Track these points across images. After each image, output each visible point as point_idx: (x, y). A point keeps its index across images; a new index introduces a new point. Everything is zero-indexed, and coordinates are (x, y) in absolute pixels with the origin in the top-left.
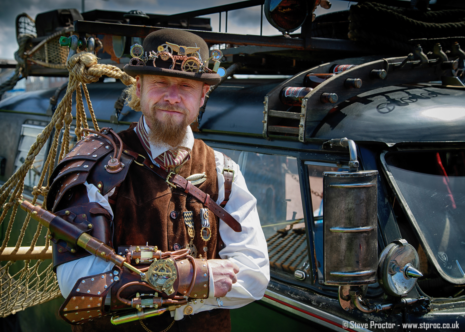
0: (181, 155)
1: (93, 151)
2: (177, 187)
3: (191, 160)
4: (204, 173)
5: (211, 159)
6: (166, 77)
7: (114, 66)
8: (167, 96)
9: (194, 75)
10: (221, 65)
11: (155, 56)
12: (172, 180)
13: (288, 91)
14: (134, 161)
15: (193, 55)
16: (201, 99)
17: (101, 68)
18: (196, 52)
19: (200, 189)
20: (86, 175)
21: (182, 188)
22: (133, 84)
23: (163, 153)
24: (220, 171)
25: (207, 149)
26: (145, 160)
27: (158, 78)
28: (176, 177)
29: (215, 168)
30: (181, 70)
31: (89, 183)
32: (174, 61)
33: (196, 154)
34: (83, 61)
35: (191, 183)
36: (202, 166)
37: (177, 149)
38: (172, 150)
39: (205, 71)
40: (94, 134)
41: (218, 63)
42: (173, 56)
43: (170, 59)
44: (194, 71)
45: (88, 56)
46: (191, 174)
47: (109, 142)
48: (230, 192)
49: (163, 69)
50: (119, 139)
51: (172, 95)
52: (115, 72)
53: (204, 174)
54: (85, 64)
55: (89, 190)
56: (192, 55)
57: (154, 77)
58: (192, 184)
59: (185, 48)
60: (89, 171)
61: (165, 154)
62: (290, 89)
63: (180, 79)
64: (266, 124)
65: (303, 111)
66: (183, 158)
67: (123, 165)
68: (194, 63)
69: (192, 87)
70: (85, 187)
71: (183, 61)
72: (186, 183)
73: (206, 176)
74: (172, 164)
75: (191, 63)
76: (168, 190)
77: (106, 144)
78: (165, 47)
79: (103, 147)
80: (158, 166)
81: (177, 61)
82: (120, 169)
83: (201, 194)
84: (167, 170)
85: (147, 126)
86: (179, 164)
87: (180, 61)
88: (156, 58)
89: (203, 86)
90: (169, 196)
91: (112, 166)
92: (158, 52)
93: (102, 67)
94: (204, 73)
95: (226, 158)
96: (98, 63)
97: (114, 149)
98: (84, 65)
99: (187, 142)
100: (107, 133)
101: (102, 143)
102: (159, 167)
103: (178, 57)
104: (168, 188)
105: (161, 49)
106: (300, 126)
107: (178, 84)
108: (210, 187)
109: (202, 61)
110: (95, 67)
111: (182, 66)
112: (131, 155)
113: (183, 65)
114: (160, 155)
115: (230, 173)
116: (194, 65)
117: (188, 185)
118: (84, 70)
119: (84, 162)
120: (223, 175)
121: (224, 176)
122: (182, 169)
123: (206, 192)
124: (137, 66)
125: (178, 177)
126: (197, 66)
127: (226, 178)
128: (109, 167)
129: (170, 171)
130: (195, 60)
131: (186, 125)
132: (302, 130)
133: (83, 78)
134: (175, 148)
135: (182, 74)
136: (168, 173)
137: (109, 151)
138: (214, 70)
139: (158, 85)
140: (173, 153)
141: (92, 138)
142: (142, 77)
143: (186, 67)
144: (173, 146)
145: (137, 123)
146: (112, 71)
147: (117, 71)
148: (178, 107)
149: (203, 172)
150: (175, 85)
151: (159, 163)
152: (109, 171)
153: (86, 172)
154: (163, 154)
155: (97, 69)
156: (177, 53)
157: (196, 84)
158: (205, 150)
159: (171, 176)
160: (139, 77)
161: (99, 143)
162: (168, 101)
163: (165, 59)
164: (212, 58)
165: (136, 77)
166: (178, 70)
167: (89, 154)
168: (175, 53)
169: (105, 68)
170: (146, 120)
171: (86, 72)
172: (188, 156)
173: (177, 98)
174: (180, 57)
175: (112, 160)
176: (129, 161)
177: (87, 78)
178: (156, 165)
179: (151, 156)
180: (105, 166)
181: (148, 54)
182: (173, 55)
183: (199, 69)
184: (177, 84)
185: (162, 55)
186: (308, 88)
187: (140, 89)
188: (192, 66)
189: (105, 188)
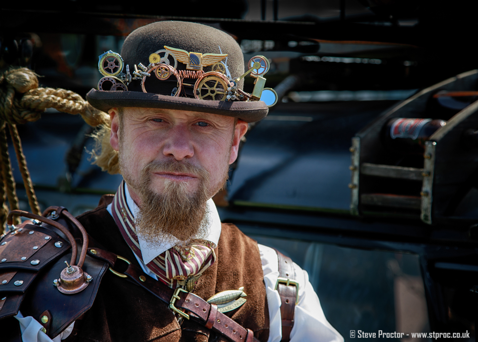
0: (197, 255)
1: (31, 254)
2: (190, 316)
3: (217, 263)
4: (242, 288)
5: (252, 261)
6: (166, 110)
7: (69, 92)
8: (168, 146)
9: (218, 104)
10: (268, 85)
11: (144, 73)
12: (182, 304)
13: (397, 128)
14: (108, 270)
15: (215, 69)
16: (231, 149)
17: (45, 96)
18: (220, 62)
19: (235, 320)
20: (18, 301)
21: (200, 319)
22: (105, 123)
23: (163, 252)
24: (270, 285)
25: (246, 243)
26: (129, 267)
27: (151, 113)
28: (189, 298)
29: (261, 279)
30: (192, 97)
31: (24, 316)
32: (180, 81)
33: (225, 253)
34: (11, 82)
35: (218, 308)
36: (236, 275)
37: (189, 244)
38: (181, 247)
39: (239, 97)
40: (32, 220)
41: (261, 81)
42: (178, 72)
43: (173, 77)
44: (218, 97)
45: (21, 73)
46: (217, 292)
47: (62, 235)
48: (292, 324)
49: (161, 97)
50: (80, 227)
51: (178, 143)
52: (71, 102)
53: (241, 290)
54: (14, 89)
55: (25, 328)
56: (213, 68)
57: (143, 110)
58: (219, 310)
59: (200, 55)
60: (26, 291)
61: (167, 254)
62: (401, 123)
63: (191, 114)
64: (355, 192)
65: (429, 165)
66: (201, 262)
67: (89, 277)
68: (217, 83)
69: (214, 127)
70: (17, 322)
71: (196, 79)
72: (207, 309)
73: (244, 294)
74: (181, 273)
75: (211, 84)
76: (175, 324)
77: (56, 238)
78: (162, 55)
79: (50, 244)
80: (155, 276)
81: (186, 80)
82: (84, 285)
83: (236, 330)
84: (172, 284)
85: (132, 201)
86: (194, 273)
87: (192, 80)
88: (147, 77)
89: (235, 124)
90: (177, 335)
91: (68, 281)
92: (150, 65)
93: (47, 94)
94: (236, 100)
95: (282, 258)
96: (40, 87)
97: (71, 247)
98: (13, 91)
99: (209, 231)
100: (57, 217)
101: (48, 237)
102: (157, 279)
103: (187, 74)
104: (174, 319)
105: (155, 59)
106: (422, 193)
107: (189, 123)
108: (253, 315)
109: (231, 79)
110: (34, 93)
111: (195, 89)
112: (102, 257)
113: (197, 87)
114: (158, 257)
115: (292, 289)
116: (217, 87)
117: (211, 312)
118: (13, 100)
119: (15, 273)
120: (276, 291)
121: (280, 295)
122: (199, 283)
123: (246, 326)
124: (113, 91)
125: (192, 297)
126: (223, 88)
127: (284, 298)
128: (62, 283)
129: (178, 286)
130: (219, 77)
131: (205, 199)
132: (426, 202)
133: (11, 114)
134: (186, 241)
135: (196, 104)
136: (173, 291)
137: (63, 252)
138: (255, 94)
139: (151, 126)
140: (182, 252)
141: (29, 228)
142: (121, 112)
143: (202, 90)
144: (182, 239)
145: (113, 197)
146: (65, 101)
147: (75, 99)
148: (189, 166)
149: (239, 287)
150: (182, 124)
151: (156, 272)
152: (62, 290)
153: (19, 293)
154: (163, 254)
155: (37, 97)
156: (186, 65)
157: (222, 122)
158: (242, 244)
159: (179, 295)
160: (116, 112)
161: (43, 238)
162: (171, 155)
163: (163, 77)
164: (251, 73)
165: (110, 112)
166: (189, 96)
167: (24, 258)
168: (181, 66)
169: (53, 96)
170: (130, 191)
171: (17, 104)
172: (210, 257)
173: (187, 148)
174: (190, 72)
175: (69, 270)
176: (100, 270)
177: (20, 114)
178: (150, 275)
179: (141, 258)
180: (55, 281)
181: (132, 70)
182: (178, 69)
183: (227, 94)
184: (186, 121)
185: (158, 71)
186: (435, 121)
187: (118, 133)
188: (214, 88)
189: (55, 324)
